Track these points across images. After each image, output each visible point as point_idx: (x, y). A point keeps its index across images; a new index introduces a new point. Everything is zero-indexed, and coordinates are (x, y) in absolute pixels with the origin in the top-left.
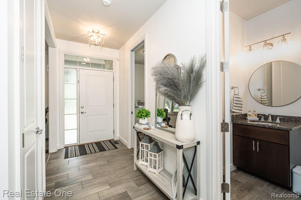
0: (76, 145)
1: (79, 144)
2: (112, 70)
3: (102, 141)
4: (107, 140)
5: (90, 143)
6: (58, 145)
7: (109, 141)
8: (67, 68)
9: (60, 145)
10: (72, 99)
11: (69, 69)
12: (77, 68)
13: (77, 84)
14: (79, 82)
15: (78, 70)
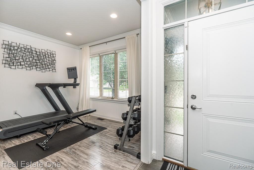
0: (182, 166)
8: (169, 28)
9: (156, 154)
10: (177, 81)
11: (172, 28)
12: (184, 22)
13: (184, 53)
14: (187, 49)
15: (186, 25)
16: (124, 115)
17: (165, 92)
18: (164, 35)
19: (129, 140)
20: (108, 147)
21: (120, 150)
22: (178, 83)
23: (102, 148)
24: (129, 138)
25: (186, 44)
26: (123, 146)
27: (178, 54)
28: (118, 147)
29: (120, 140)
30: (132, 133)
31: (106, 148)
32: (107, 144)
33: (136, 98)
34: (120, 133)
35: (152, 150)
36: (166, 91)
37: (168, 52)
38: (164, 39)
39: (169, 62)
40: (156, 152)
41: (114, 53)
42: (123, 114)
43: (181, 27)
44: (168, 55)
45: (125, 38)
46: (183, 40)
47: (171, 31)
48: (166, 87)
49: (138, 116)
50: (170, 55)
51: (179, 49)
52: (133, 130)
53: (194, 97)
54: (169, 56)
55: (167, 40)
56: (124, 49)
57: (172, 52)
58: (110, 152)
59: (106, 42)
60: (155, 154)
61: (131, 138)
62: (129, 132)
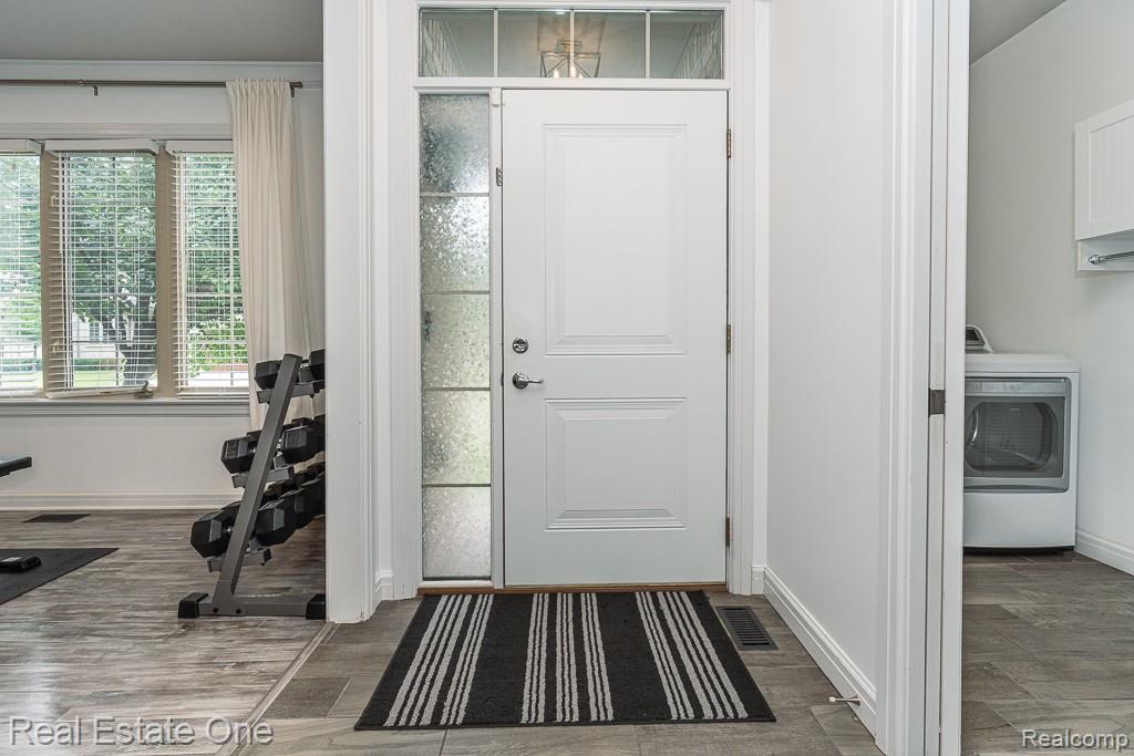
0: (486, 591)
1: (498, 586)
2: (720, 75)
3: (643, 588)
4: (677, 589)
5: (565, 590)
6: (384, 573)
7: (690, 594)
8: (439, 95)
9: (393, 578)
10: (466, 292)
11: (449, 95)
12: (490, 88)
13: (489, 194)
14: (499, 182)
15: (495, 99)
16: (236, 449)
17: (426, 334)
18: (421, 118)
19: (268, 556)
20: (138, 620)
21: (215, 612)
22: (473, 298)
23: (99, 636)
24: (265, 548)
25: (496, 164)
26: (233, 592)
27: (472, 195)
28: (208, 601)
29: (211, 571)
30: (278, 521)
31: (131, 628)
32: (129, 613)
33: (297, 365)
34: (214, 534)
35: (374, 568)
36: (427, 330)
37: (436, 182)
38: (421, 132)
39: (440, 220)
40: (390, 571)
41: (154, 154)
42: (231, 445)
43: (480, 103)
44: (434, 194)
45: (223, 84)
46: (486, 149)
47: (445, 106)
48: (426, 319)
49: (308, 442)
50: (442, 194)
51: (474, 181)
52: (287, 508)
53: (521, 346)
54: (440, 198)
55: (432, 137)
56: (218, 141)
57: (448, 186)
58: (160, 637)
59: (95, 85)
60: (386, 580)
61: (273, 548)
62: (261, 519)
